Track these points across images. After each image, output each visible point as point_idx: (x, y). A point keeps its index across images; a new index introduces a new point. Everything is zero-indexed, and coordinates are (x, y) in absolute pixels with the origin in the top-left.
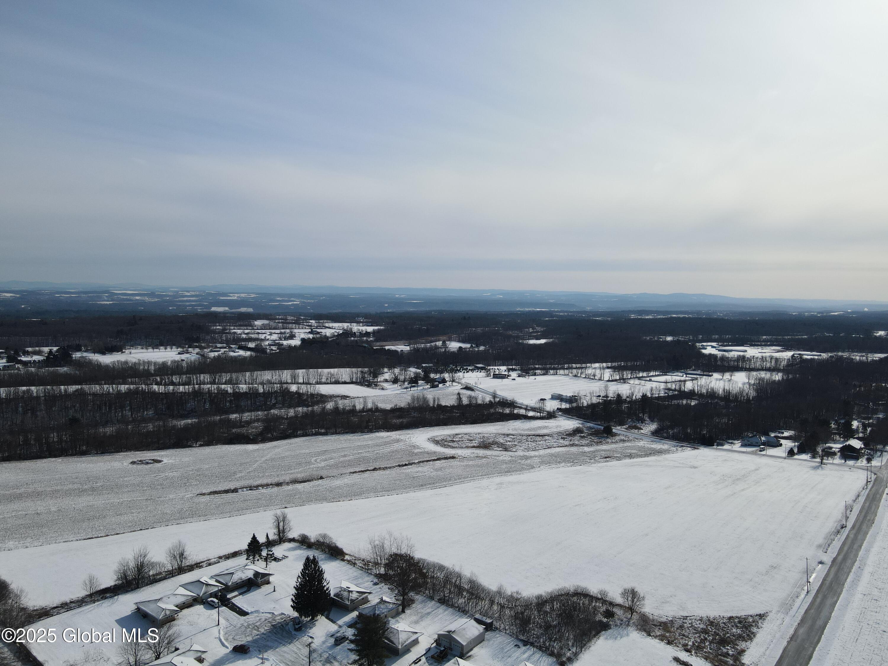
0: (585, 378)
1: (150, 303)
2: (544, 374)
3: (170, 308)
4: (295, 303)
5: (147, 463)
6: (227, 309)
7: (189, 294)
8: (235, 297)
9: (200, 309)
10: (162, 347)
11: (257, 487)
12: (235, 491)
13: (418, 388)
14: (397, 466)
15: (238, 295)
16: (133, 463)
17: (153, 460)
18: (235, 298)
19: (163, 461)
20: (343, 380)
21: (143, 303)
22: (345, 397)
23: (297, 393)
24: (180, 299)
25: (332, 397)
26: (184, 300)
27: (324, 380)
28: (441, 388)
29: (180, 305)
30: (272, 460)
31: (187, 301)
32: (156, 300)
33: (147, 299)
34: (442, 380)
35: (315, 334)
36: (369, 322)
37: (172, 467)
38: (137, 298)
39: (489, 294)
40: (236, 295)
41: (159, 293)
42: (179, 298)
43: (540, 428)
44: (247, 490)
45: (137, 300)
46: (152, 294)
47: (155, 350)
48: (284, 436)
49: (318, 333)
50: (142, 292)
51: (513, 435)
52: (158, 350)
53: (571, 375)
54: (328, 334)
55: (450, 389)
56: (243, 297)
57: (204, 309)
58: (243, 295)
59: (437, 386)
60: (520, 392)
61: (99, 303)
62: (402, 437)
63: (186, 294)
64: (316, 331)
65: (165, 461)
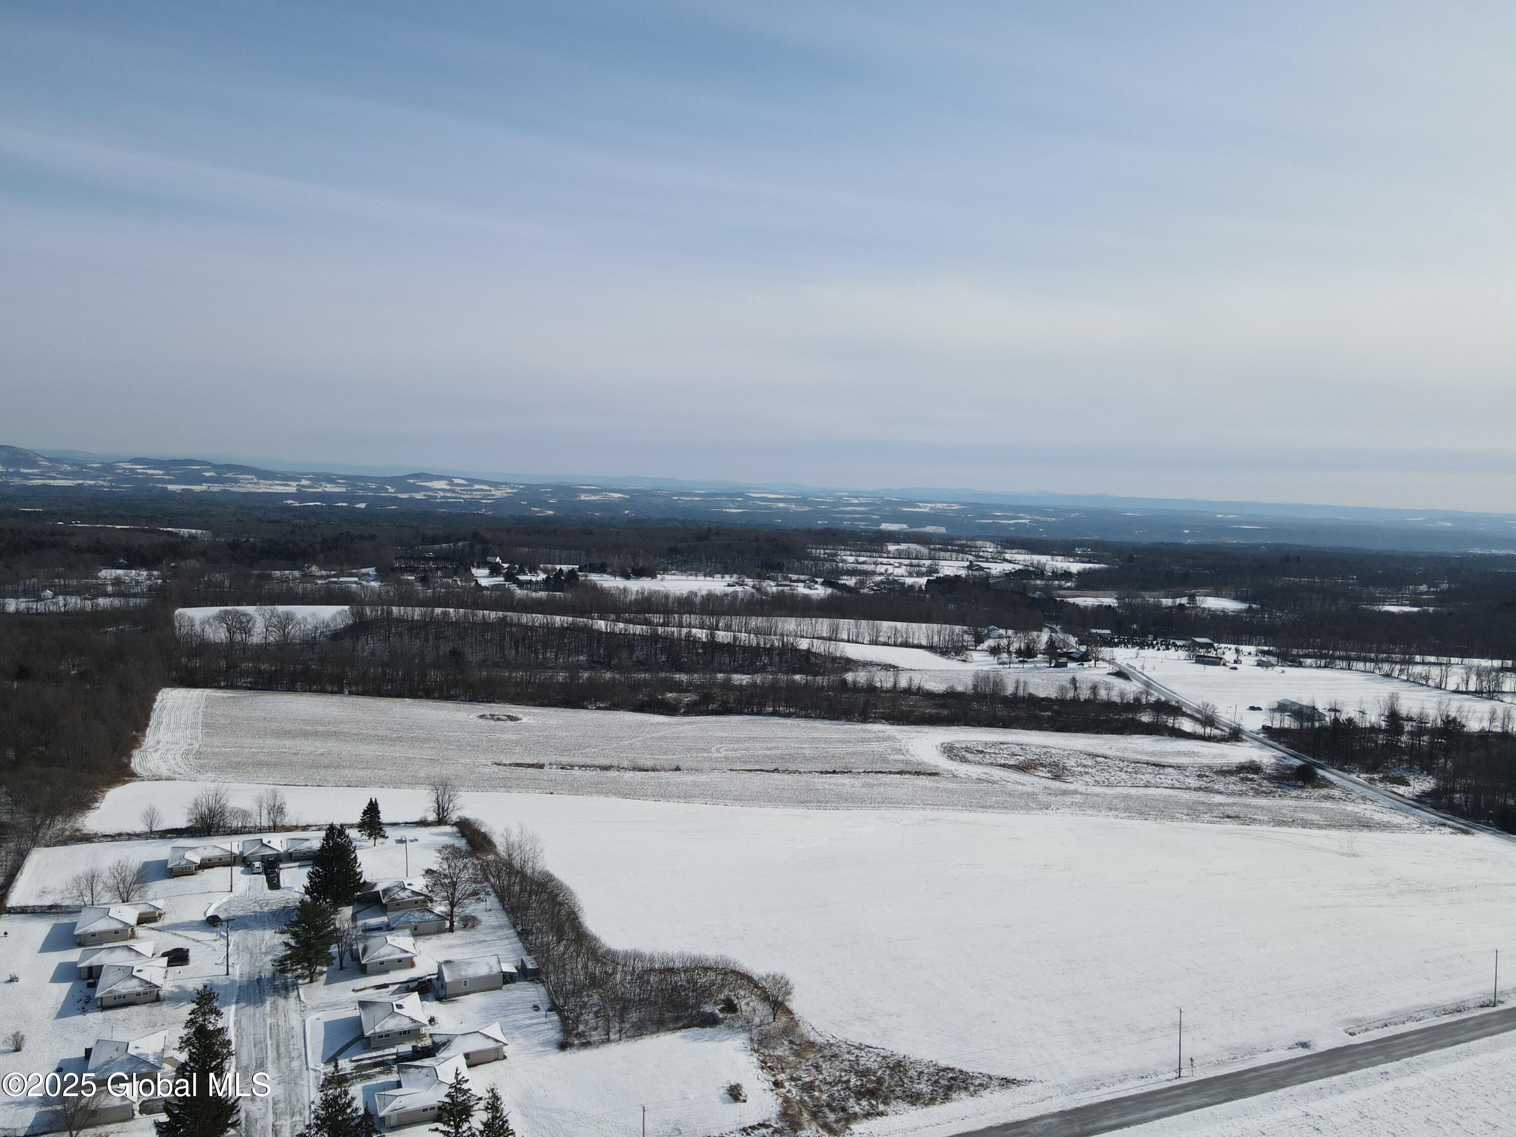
0: (1407, 680)
1: (797, 513)
2: (1326, 667)
3: (819, 522)
4: (1021, 521)
5: (499, 719)
6: (905, 526)
7: (857, 502)
8: (926, 508)
9: (863, 525)
10: (718, 576)
11: (572, 767)
12: (541, 766)
13: (1025, 666)
14: (817, 772)
15: (933, 505)
16: (482, 717)
17: (508, 716)
18: (926, 510)
19: (521, 719)
20: (916, 642)
21: (784, 513)
22: (887, 667)
23: (808, 651)
24: (842, 509)
25: (866, 664)
26: (846, 511)
27: (881, 639)
28: (1071, 669)
29: (836, 518)
30: (660, 739)
31: (850, 512)
32: (807, 509)
33: (793, 507)
34: (1081, 656)
35: (976, 570)
36: (1088, 556)
37: (528, 728)
38: (781, 505)
39: (1420, 519)
40: (929, 505)
41: (814, 499)
42: (839, 507)
43: (1179, 753)
44: (557, 768)
45: (779, 508)
46: (802, 501)
47: (708, 578)
48: (725, 710)
49: (981, 569)
50: (788, 497)
51: (1105, 758)
52: (711, 579)
53: (1377, 671)
54: (993, 572)
55: (1087, 672)
56: (940, 509)
57: (869, 525)
58: (939, 506)
59: (1064, 665)
60: (1221, 691)
61: (724, 510)
62: (899, 736)
63: (853, 501)
64: (978, 565)
65: (525, 720)
